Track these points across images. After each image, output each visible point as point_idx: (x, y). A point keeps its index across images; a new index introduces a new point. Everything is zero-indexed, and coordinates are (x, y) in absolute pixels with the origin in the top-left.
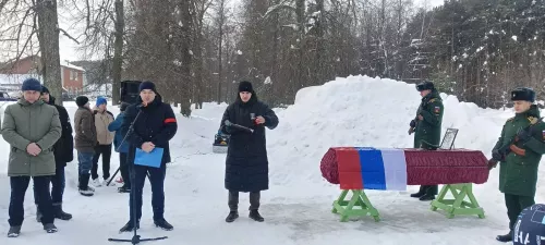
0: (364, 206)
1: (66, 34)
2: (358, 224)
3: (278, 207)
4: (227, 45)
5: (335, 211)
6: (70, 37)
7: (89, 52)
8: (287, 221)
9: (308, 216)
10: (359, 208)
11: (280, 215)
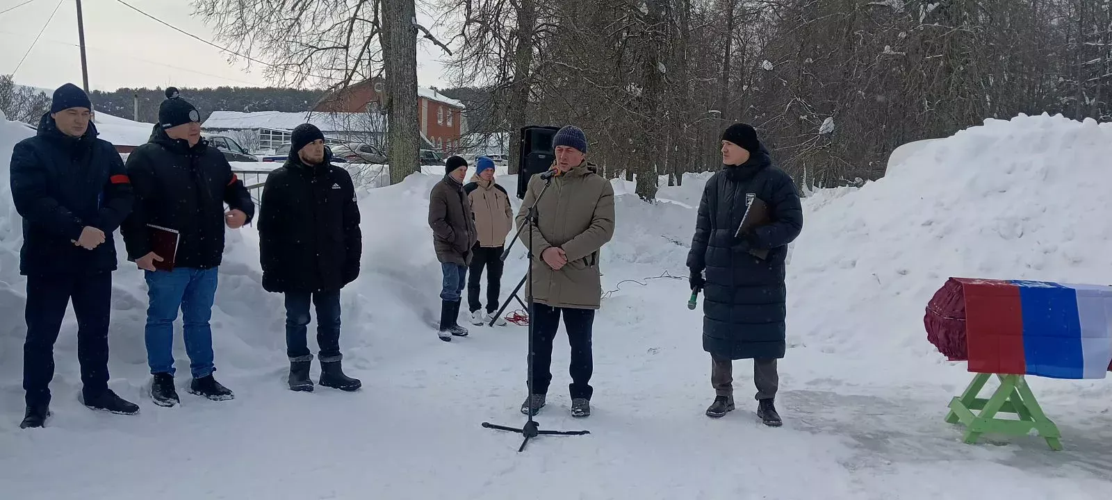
0: (1025, 413)
1: (429, 36)
2: (1005, 452)
3: (824, 400)
4: (743, 50)
5: (953, 419)
6: (436, 43)
7: (468, 71)
8: (839, 428)
9: (890, 422)
10: (1014, 416)
11: (824, 414)
